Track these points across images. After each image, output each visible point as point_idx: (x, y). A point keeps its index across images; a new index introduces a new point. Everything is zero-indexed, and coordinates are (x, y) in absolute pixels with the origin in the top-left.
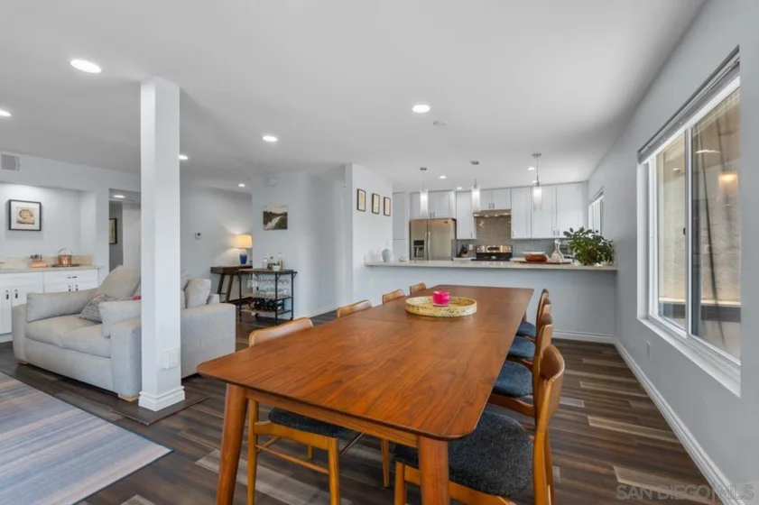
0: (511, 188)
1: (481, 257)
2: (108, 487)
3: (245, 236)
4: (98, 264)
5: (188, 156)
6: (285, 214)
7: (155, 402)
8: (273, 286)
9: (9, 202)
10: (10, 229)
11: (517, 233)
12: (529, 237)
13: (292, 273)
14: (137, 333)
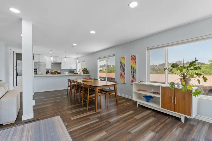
0: (61, 57)
1: (53, 73)
11: (63, 67)
12: (65, 69)
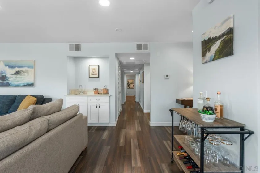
9: (89, 66)
10: (89, 77)
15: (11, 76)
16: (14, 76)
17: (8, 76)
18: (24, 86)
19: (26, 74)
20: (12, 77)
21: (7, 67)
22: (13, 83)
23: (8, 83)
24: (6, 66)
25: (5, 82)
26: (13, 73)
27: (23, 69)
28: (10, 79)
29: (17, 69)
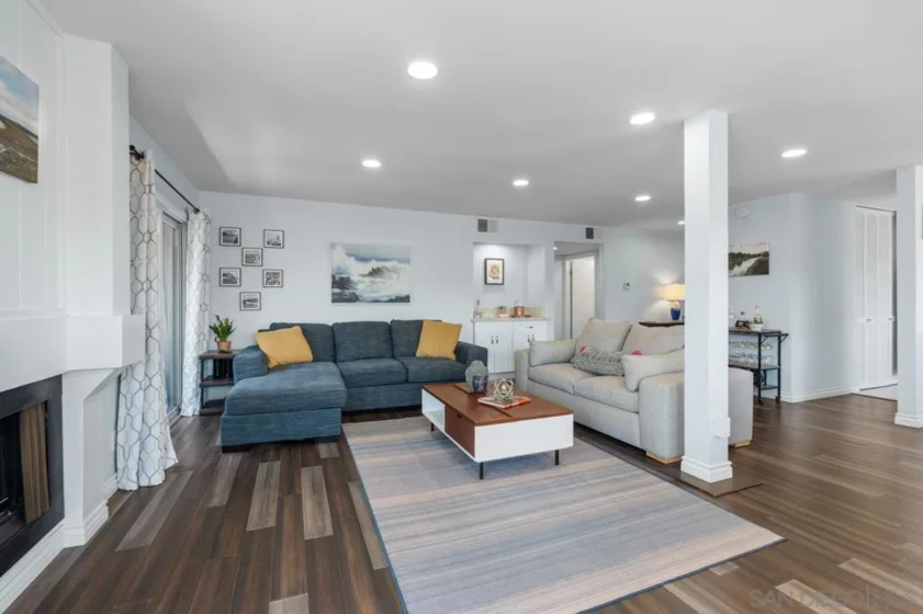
2: (746, 555)
3: (676, 285)
4: (547, 315)
5: (650, 195)
6: (766, 254)
7: (708, 472)
8: (756, 352)
9: (486, 260)
10: (486, 283)
13: (780, 336)
14: (680, 391)
15: (361, 278)
16: (368, 279)
17: (354, 278)
18: (391, 301)
19: (395, 276)
20: (363, 282)
21: (353, 258)
22: (366, 295)
23: (354, 294)
24: (350, 255)
25: (347, 292)
26: (367, 273)
27: (388, 264)
28: (360, 287)
29: (375, 264)
